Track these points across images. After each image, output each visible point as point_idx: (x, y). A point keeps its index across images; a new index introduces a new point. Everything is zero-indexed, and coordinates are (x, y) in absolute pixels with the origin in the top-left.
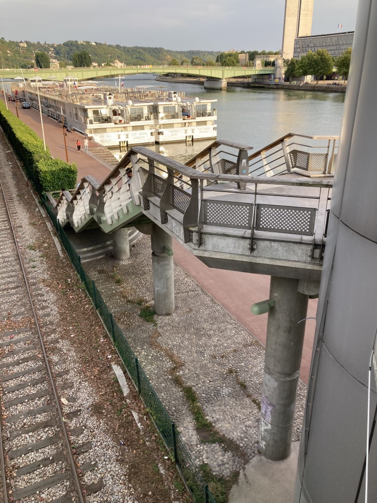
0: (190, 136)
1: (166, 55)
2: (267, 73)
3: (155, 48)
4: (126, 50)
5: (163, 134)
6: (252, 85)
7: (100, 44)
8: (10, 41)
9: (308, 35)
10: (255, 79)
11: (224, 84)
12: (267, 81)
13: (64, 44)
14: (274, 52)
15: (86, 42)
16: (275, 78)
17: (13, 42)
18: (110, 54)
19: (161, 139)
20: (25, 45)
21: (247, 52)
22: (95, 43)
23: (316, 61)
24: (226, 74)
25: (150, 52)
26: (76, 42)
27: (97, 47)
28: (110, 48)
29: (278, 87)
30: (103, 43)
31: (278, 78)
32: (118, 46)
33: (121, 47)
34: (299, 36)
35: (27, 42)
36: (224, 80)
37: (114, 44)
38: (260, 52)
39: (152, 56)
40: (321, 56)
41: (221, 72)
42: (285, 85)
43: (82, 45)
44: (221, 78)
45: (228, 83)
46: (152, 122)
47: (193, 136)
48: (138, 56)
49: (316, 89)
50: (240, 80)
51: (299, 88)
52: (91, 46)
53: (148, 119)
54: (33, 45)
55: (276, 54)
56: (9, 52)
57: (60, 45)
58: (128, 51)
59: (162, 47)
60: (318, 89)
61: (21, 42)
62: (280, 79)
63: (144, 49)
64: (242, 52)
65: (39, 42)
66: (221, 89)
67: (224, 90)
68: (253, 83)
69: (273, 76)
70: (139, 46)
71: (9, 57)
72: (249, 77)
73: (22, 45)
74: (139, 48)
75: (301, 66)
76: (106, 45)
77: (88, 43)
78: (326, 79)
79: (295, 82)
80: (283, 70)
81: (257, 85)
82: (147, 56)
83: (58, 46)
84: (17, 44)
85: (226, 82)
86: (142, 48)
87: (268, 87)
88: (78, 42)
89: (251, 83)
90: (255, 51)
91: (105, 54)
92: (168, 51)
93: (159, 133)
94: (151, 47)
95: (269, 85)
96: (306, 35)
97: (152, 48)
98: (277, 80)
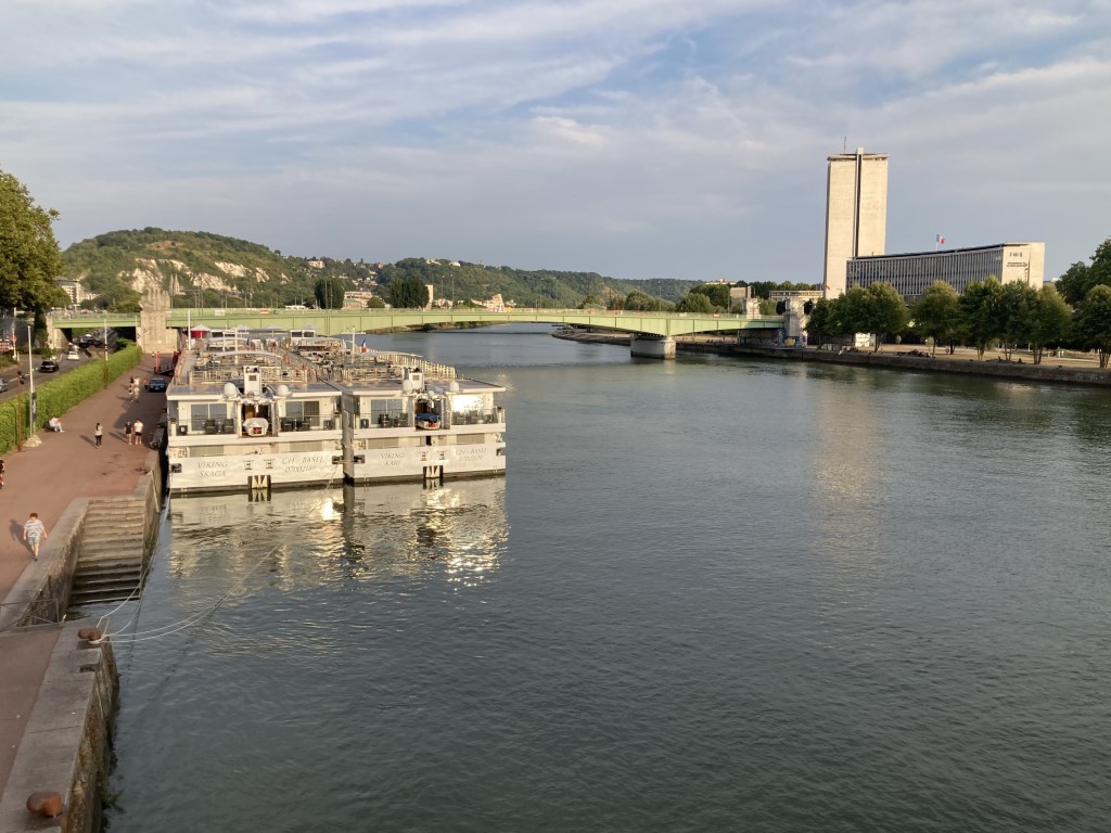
0: (436, 468)
1: (602, 287)
2: (768, 326)
3: (582, 274)
4: (521, 276)
5: (363, 462)
6: (738, 350)
7: (469, 264)
8: (290, 257)
9: (875, 254)
10: (745, 338)
11: (669, 347)
12: (770, 344)
13: (397, 265)
14: (810, 285)
15: (441, 261)
16: (786, 337)
17: (296, 260)
18: (487, 283)
19: (359, 472)
20: (321, 265)
21: (751, 284)
22: (460, 262)
23: (867, 306)
24: (674, 327)
25: (570, 281)
26: (423, 260)
27: (462, 270)
28: (488, 273)
29: (793, 356)
30: (476, 262)
31: (793, 338)
32: (505, 269)
33: (512, 271)
34: (859, 255)
35: (325, 260)
36: (670, 339)
37: (498, 265)
38: (779, 283)
39: (573, 288)
40: (879, 295)
41: (662, 323)
42: (807, 353)
43: (433, 265)
44: (664, 334)
45: (678, 344)
46: (337, 433)
47: (441, 468)
48: (544, 288)
49: (871, 361)
50: (716, 339)
51: (836, 360)
52: (451, 268)
53: (330, 425)
54: (338, 265)
55: (813, 288)
56: (284, 276)
57: (388, 266)
58: (525, 278)
59: (596, 272)
60: (876, 362)
61: (314, 259)
62: (797, 338)
63: (559, 275)
64: (741, 284)
65: (349, 260)
66: (662, 358)
67: (669, 359)
68: (741, 345)
69: (780, 333)
70: (548, 269)
71: (281, 286)
72: (732, 333)
73: (314, 264)
74: (549, 273)
75: (837, 315)
76: (481, 266)
77: (447, 262)
78: (903, 343)
79: (830, 347)
80: (804, 322)
81: (748, 351)
82: (563, 288)
83: (385, 267)
84: (304, 263)
85: (674, 344)
86: (554, 273)
87: (770, 354)
88: (425, 261)
89: (736, 346)
90: (769, 283)
91: (478, 283)
92: (606, 280)
93: (356, 459)
94: (573, 271)
95: (773, 351)
96: (870, 255)
97: (574, 274)
98: (791, 342)
